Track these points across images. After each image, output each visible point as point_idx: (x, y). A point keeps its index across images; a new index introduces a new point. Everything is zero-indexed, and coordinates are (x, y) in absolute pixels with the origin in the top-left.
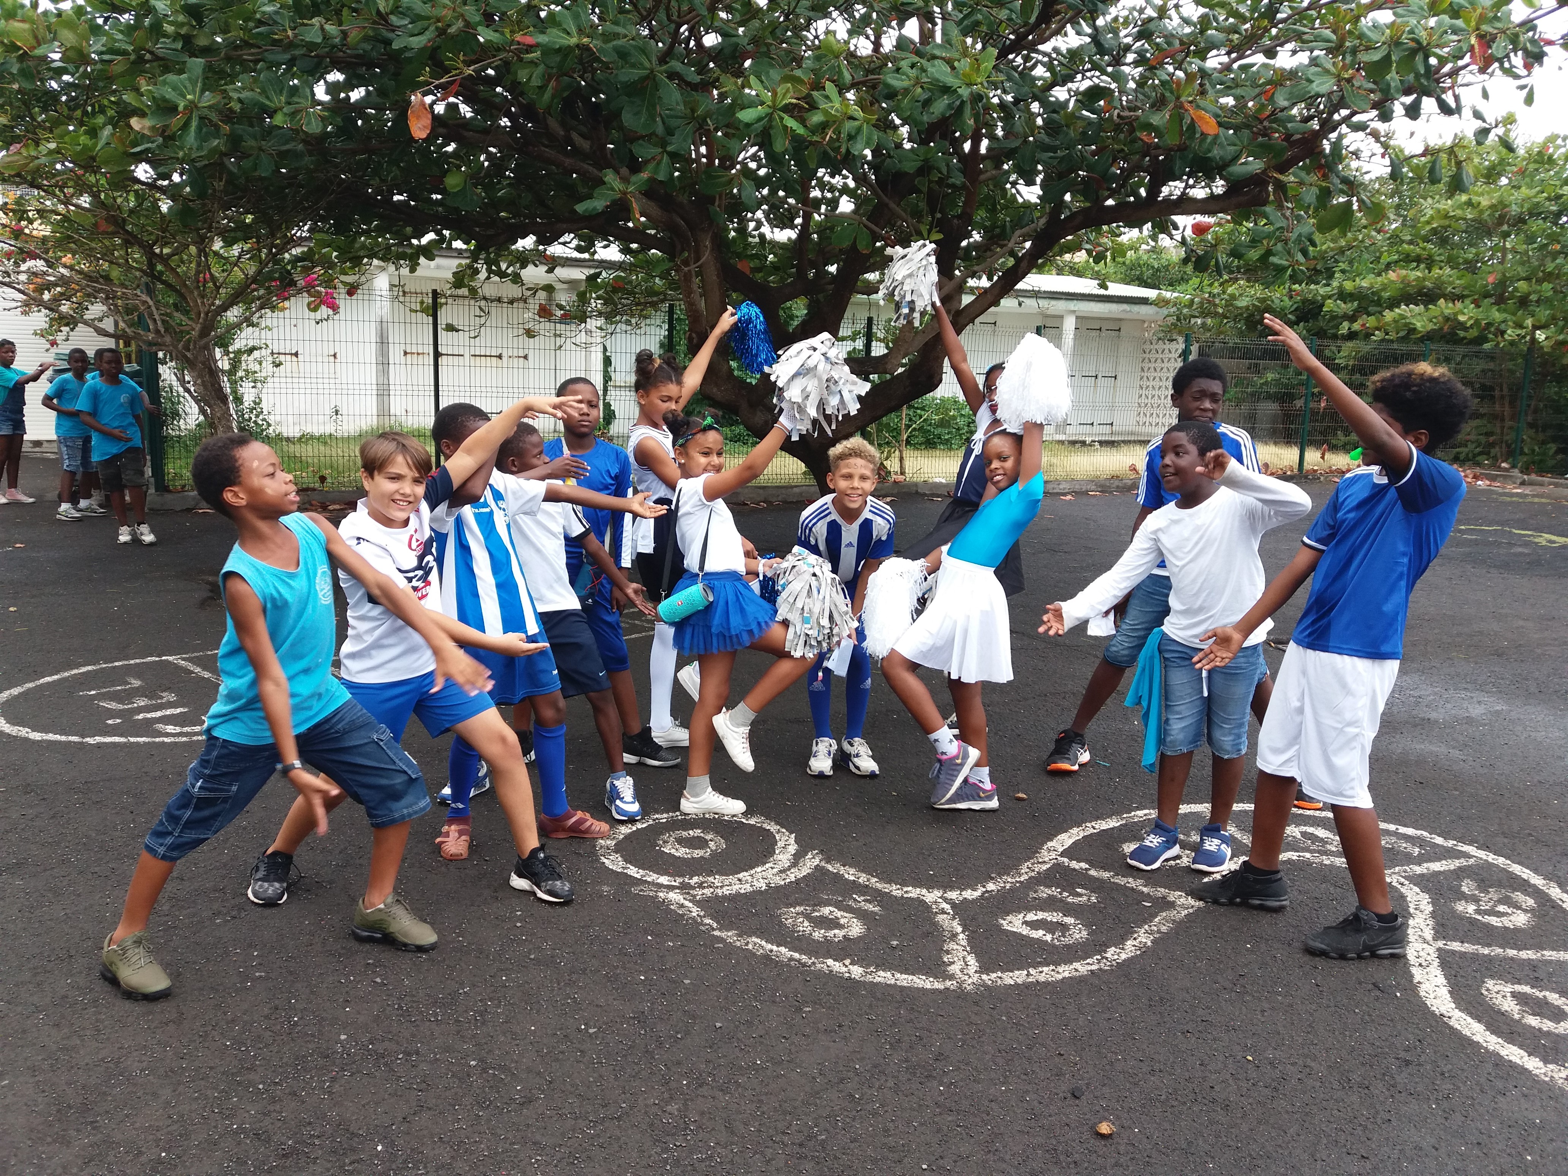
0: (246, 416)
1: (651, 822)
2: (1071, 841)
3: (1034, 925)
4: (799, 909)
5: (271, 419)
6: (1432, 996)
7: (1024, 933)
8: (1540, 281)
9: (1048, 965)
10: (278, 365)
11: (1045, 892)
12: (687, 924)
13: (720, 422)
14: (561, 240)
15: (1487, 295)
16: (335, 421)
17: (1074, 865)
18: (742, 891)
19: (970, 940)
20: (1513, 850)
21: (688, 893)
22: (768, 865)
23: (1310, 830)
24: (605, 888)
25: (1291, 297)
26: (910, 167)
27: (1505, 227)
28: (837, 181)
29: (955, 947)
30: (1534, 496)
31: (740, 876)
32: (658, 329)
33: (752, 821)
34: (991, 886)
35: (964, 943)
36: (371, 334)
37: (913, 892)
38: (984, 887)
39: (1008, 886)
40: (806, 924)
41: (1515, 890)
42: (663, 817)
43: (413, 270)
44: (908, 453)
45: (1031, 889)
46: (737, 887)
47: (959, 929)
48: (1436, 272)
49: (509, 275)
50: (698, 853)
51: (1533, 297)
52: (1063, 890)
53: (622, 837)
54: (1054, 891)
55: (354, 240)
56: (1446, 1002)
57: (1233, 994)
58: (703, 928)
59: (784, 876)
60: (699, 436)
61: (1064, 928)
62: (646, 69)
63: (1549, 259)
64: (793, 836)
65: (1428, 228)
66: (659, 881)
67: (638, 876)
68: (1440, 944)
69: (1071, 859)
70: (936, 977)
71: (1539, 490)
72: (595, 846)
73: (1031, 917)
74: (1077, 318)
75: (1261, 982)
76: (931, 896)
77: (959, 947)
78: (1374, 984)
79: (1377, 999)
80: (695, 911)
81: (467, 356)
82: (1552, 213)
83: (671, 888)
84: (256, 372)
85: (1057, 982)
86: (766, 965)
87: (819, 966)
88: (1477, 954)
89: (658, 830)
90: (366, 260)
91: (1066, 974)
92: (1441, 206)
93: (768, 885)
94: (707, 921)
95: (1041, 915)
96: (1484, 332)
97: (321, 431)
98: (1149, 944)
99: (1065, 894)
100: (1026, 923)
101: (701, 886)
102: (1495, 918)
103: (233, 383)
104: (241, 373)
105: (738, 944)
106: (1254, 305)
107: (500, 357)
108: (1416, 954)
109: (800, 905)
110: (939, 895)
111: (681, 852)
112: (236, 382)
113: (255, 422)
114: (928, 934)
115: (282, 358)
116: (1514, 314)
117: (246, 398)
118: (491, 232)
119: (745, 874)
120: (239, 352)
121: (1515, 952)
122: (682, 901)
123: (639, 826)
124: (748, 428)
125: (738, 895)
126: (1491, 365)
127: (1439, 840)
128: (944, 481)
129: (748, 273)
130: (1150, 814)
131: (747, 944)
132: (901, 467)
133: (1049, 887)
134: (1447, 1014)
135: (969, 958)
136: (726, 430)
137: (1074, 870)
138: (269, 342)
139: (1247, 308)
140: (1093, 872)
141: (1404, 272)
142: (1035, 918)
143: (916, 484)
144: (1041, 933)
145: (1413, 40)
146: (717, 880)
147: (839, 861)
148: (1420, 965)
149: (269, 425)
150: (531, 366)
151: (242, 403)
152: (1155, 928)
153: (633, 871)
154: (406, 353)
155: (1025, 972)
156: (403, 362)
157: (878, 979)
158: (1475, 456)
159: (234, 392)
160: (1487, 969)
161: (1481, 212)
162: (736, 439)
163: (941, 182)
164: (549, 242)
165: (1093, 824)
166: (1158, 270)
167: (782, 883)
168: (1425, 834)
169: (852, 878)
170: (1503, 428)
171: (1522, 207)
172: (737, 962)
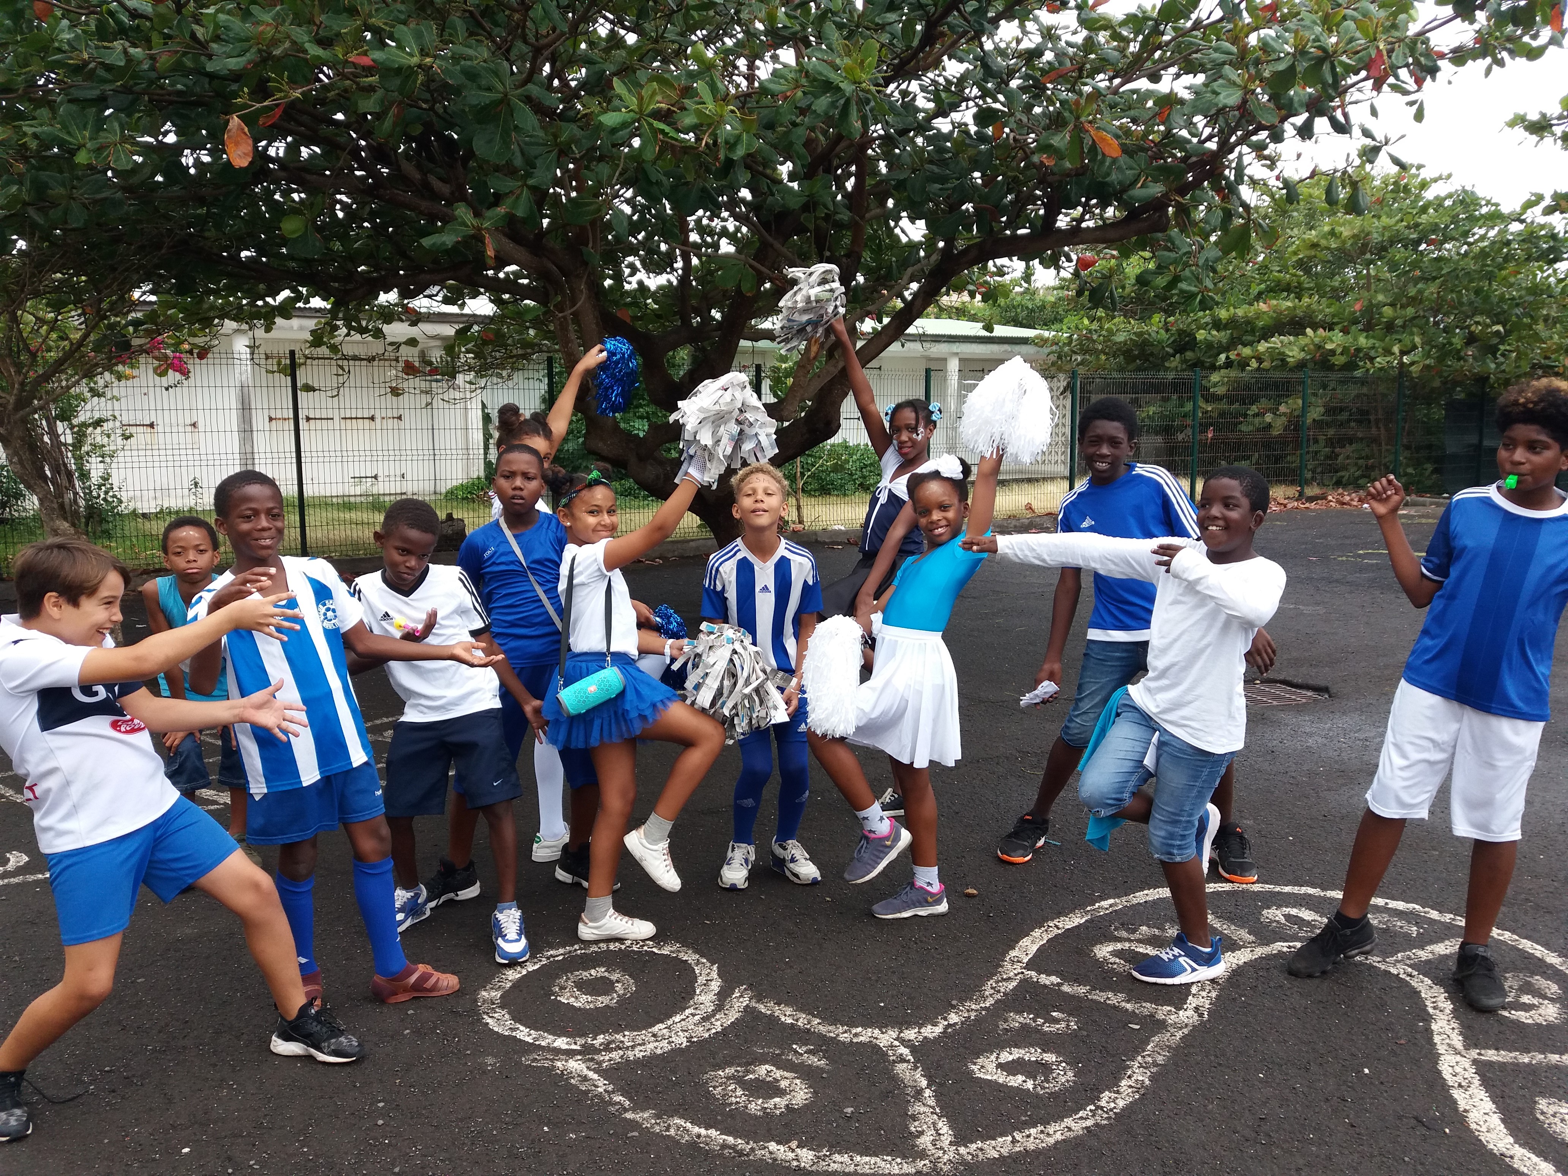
0: (94, 494)
1: (544, 961)
2: (1035, 948)
3: (1010, 1068)
4: (731, 1071)
5: (124, 497)
6: (1484, 1129)
7: (1001, 1081)
8: (1403, 307)
9: (1035, 1126)
10: (127, 437)
11: (1017, 1020)
12: (592, 1105)
13: (608, 477)
14: (427, 292)
15: (1355, 322)
16: (195, 494)
17: (1044, 979)
18: (659, 1052)
19: (938, 1096)
20: (1516, 921)
21: (592, 1060)
22: (688, 1012)
23: (1294, 911)
24: (490, 1060)
25: (1167, 330)
26: (794, 204)
27: (1368, 256)
28: (717, 224)
29: (923, 1109)
30: (1420, 517)
31: (655, 1029)
32: (537, 383)
33: (666, 951)
34: (954, 1018)
35: (931, 1102)
36: (231, 400)
37: (865, 1035)
38: (945, 1019)
39: (973, 1015)
40: (739, 1092)
41: (1533, 973)
42: (558, 953)
43: (268, 329)
44: (804, 501)
45: (999, 1017)
46: (651, 1046)
47: (924, 1083)
48: (1306, 300)
49: (370, 331)
50: (603, 1001)
51: (1399, 322)
52: (1037, 1016)
53: (509, 985)
54: (1025, 1018)
55: (201, 301)
56: (1502, 1135)
57: (1258, 1146)
58: (612, 1109)
59: (707, 1025)
60: (584, 492)
61: (1045, 1069)
62: (500, 92)
63: (1411, 285)
64: (715, 967)
65: (1294, 259)
66: (555, 1045)
67: (529, 1040)
68: (1474, 1053)
69: (1039, 972)
70: (904, 1157)
71: (1422, 510)
72: (476, 1001)
73: (1006, 1057)
74: (960, 360)
75: (1286, 1126)
76: (885, 1038)
77: (926, 1109)
78: (1416, 1118)
79: (1425, 1139)
80: (602, 1085)
81: (337, 419)
82: (1413, 240)
83: (570, 1053)
84: (103, 446)
85: (1049, 1149)
86: (693, 1158)
87: (759, 1153)
88: (1518, 1065)
89: (553, 971)
90: (216, 321)
91: (1058, 1136)
92: (1306, 236)
93: (689, 1039)
94: (618, 1098)
95: (1017, 1053)
96: (1355, 357)
97: (180, 505)
98: (1147, 1082)
99: (1040, 1021)
100: (1000, 1066)
101: (607, 1047)
102: (1522, 1013)
103: (79, 459)
104: (86, 448)
105: (657, 1129)
106: (1131, 339)
107: (372, 418)
108: (1450, 1070)
109: (730, 1065)
110: (895, 1035)
111: (582, 1001)
112: (82, 458)
113: (105, 499)
114: (887, 1094)
115: (133, 430)
116: (1382, 340)
117: (93, 473)
118: (349, 287)
119: (661, 1026)
120: (84, 425)
121: (1557, 1057)
122: (586, 1072)
123: (531, 968)
124: (636, 482)
125: (654, 1057)
126: (1365, 390)
127: (1434, 915)
128: (843, 528)
129: (628, 321)
130: (1116, 904)
131: (668, 1129)
132: (799, 515)
133: (1020, 1012)
134: (1508, 1153)
135: (940, 1124)
136: (616, 484)
137: (1045, 986)
138: (117, 414)
139: (1125, 343)
140: (1066, 988)
141: (1274, 302)
142: (1011, 1058)
143: (815, 533)
144: (1020, 1078)
145: (1318, 48)
146: (626, 1038)
147: (772, 998)
148: (1460, 1086)
149: (121, 502)
150: (408, 427)
151: (89, 478)
152: (1149, 1059)
153: (524, 1034)
154: (271, 419)
155: (1010, 1138)
156: (267, 428)
157: (834, 1167)
158: (1358, 479)
159: (80, 468)
160: (1535, 1083)
161: (1344, 242)
162: (626, 493)
163: (827, 217)
164: (413, 295)
165: (1056, 922)
166: (1032, 310)
167: (706, 1035)
168: (1417, 907)
169: (789, 1021)
170: (1380, 451)
171: (1383, 236)
172: (657, 1157)
